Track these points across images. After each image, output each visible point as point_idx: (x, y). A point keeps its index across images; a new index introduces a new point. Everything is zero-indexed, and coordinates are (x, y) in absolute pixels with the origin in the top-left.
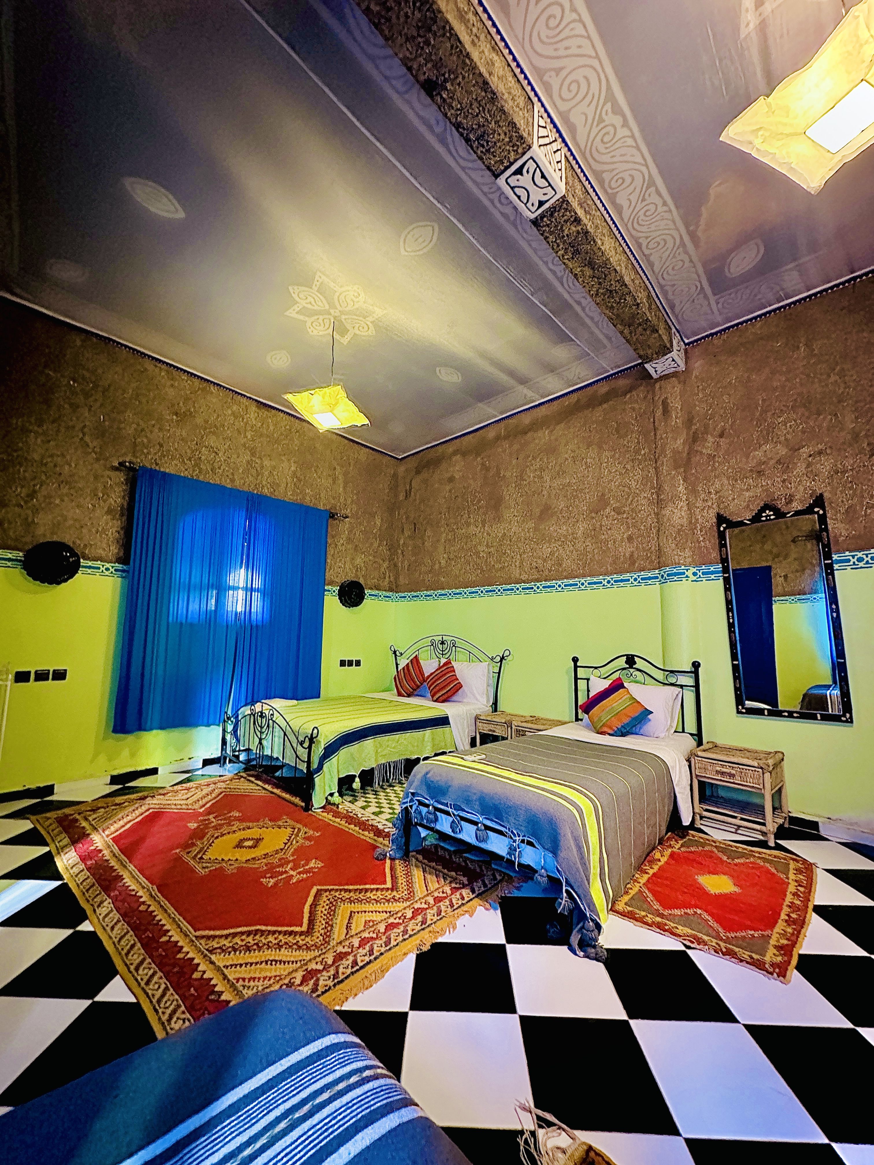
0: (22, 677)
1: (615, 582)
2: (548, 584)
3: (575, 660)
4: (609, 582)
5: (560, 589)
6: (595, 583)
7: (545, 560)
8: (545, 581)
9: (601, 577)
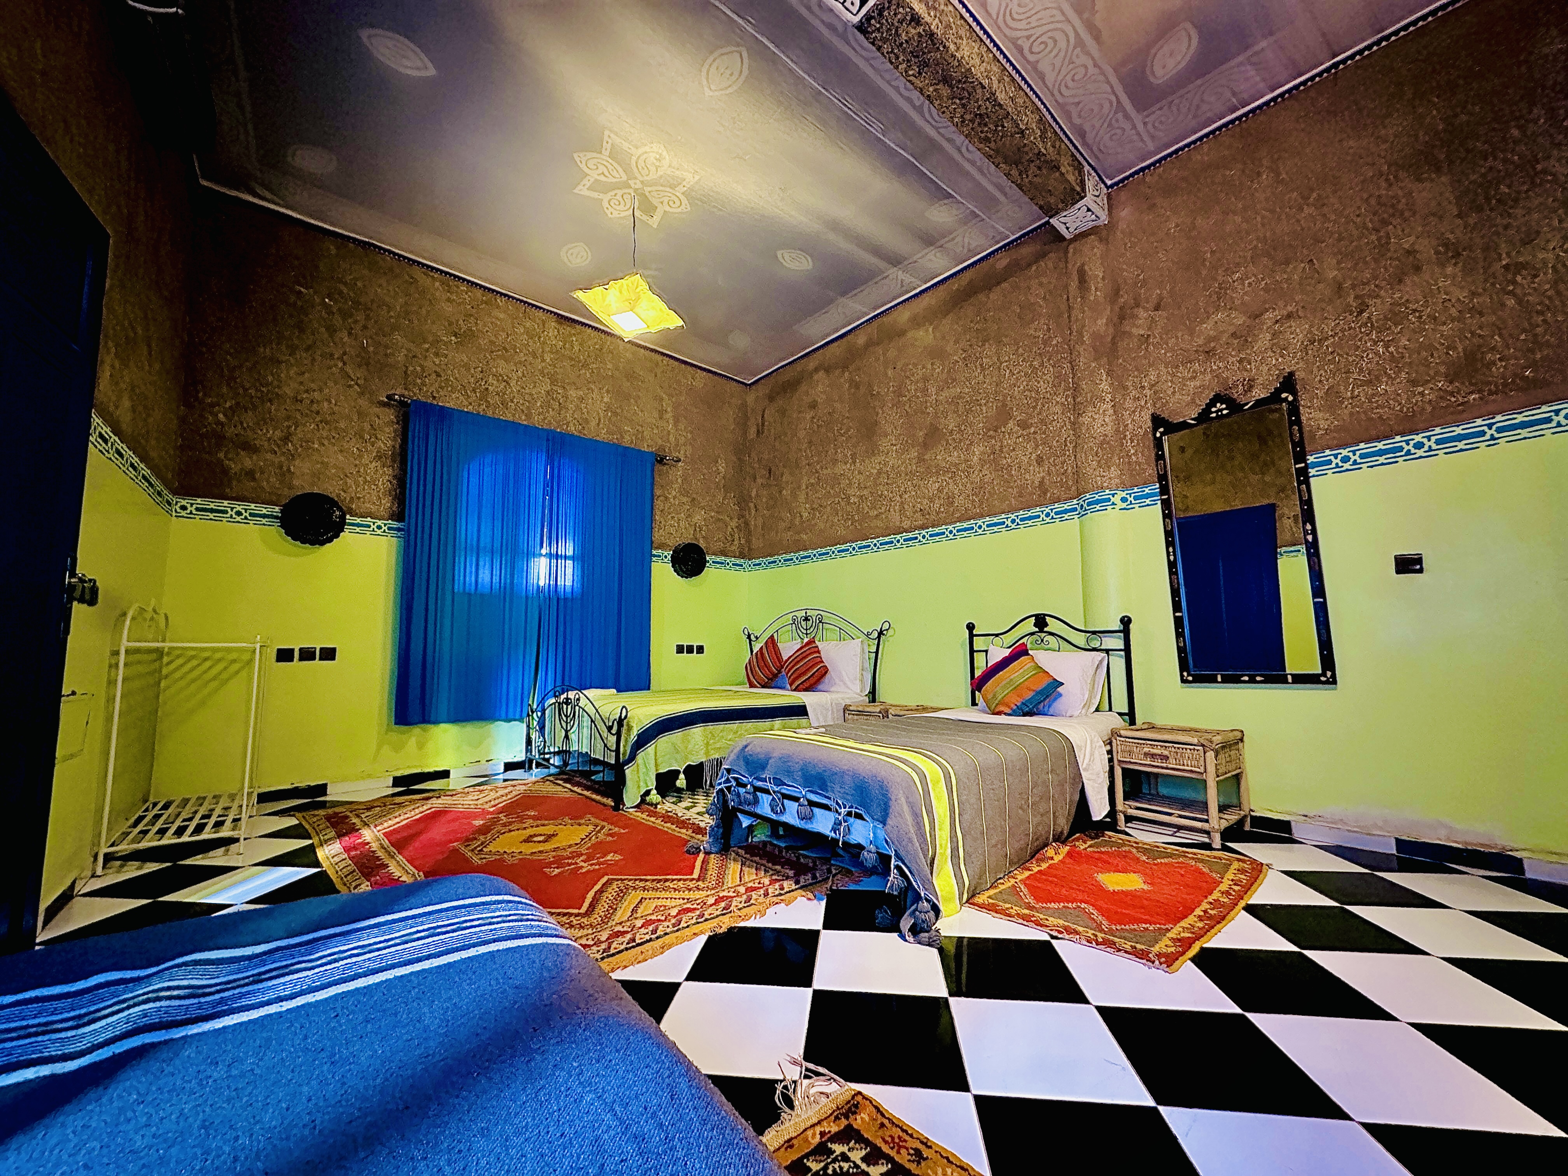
0: (285, 655)
1: (1022, 520)
2: (937, 530)
3: (971, 627)
4: (1013, 521)
5: (951, 536)
6: (995, 525)
7: (931, 500)
8: (933, 527)
9: (1003, 516)
